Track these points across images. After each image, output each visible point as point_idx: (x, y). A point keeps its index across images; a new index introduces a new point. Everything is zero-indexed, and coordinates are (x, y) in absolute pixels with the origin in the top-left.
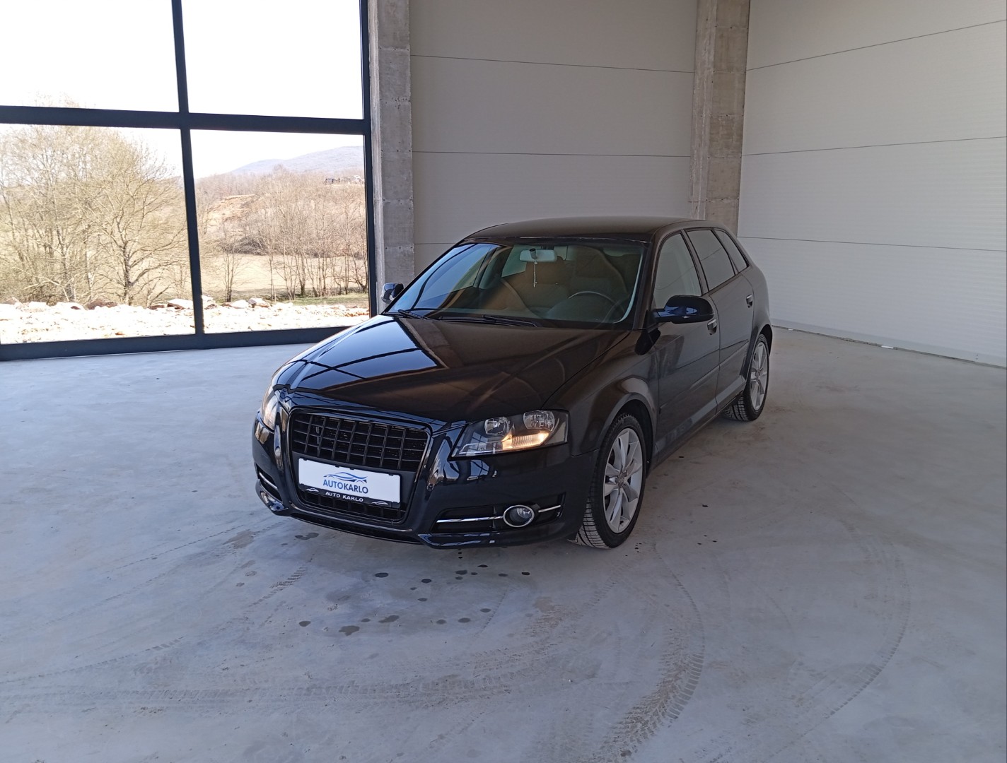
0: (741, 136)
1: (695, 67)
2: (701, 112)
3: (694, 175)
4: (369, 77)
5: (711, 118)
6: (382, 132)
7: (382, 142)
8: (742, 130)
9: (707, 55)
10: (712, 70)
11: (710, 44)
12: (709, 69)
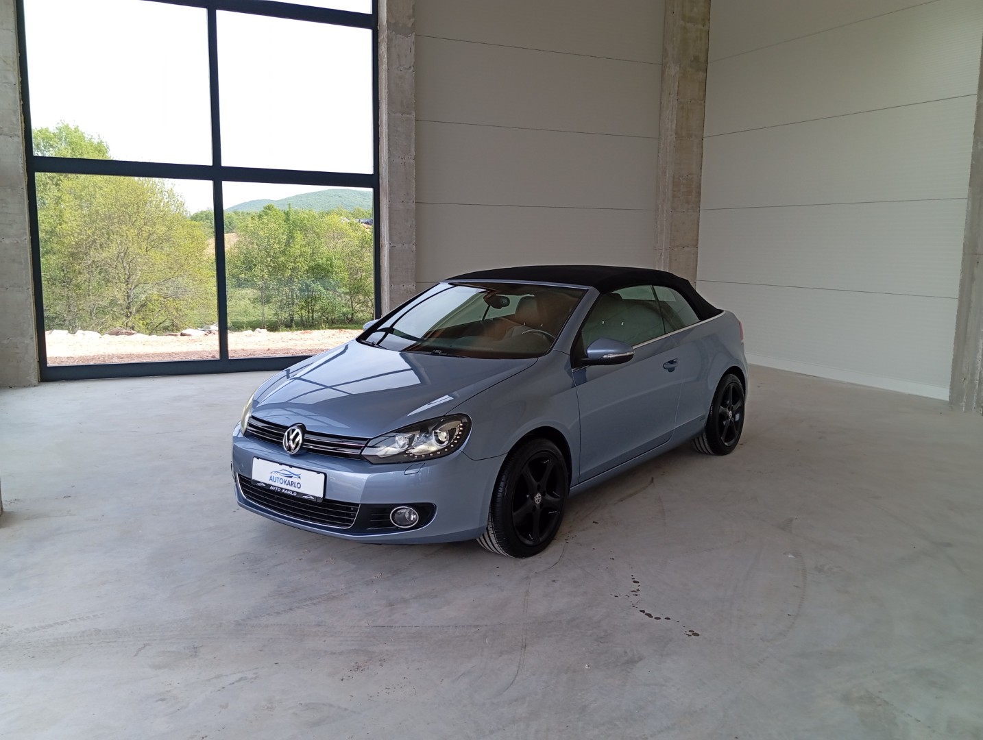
0: (699, 193)
1: (660, 134)
2: (664, 172)
3: (659, 226)
4: (379, 138)
5: (674, 177)
6: (390, 186)
7: (390, 194)
8: (700, 188)
9: (670, 123)
10: (674, 136)
11: (672, 114)
12: (671, 135)
